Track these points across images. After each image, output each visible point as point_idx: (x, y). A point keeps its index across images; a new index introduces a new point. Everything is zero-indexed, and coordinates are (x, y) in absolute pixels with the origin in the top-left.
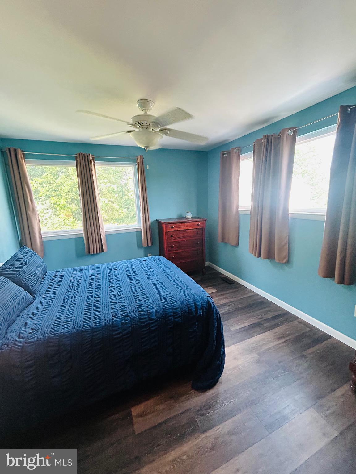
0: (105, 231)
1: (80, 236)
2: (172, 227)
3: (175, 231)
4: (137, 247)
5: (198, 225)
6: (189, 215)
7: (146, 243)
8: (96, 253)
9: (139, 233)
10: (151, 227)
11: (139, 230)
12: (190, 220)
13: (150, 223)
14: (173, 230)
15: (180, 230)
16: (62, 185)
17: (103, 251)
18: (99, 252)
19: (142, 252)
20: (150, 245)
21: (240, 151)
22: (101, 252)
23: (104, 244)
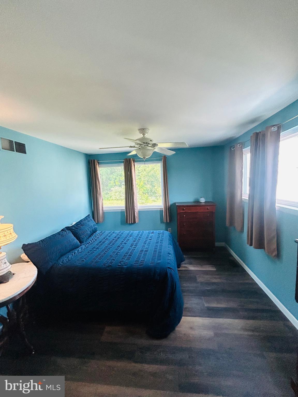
0: (138, 208)
1: (123, 211)
2: (183, 210)
3: (186, 212)
4: (160, 222)
5: (208, 209)
6: (203, 200)
7: (166, 220)
8: (131, 223)
9: (161, 211)
10: (170, 207)
11: (162, 210)
12: (203, 204)
13: (169, 204)
14: (184, 211)
15: (190, 212)
16: (142, 172)
17: (135, 222)
18: (133, 222)
19: (163, 226)
20: (168, 221)
21: (243, 145)
22: (134, 223)
23: (137, 217)
